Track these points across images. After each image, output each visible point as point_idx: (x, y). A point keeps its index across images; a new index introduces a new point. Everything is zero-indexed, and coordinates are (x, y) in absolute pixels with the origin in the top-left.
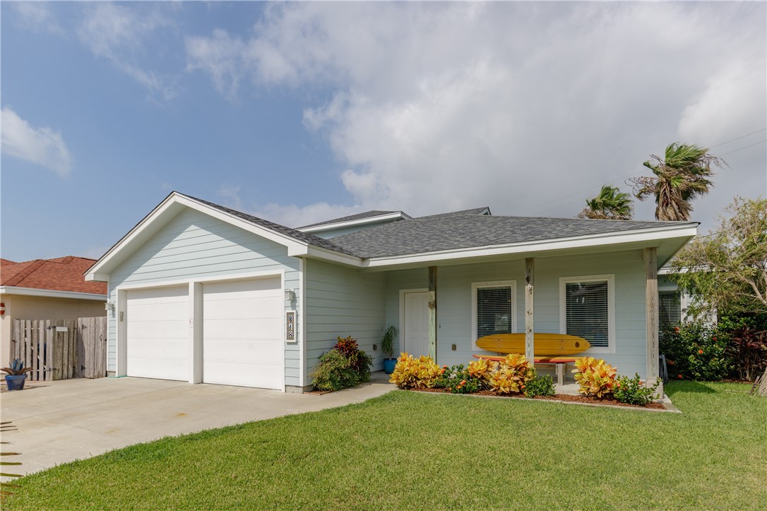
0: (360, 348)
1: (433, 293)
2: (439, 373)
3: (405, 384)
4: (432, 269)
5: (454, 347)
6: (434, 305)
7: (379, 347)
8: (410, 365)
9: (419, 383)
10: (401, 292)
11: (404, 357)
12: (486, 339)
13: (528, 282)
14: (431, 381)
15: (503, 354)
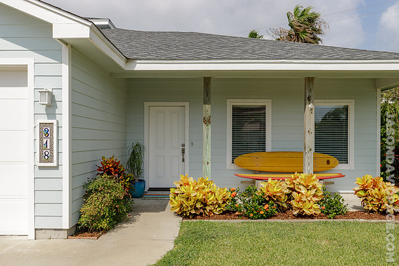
1: (209, 107)
2: (227, 198)
4: (207, 80)
6: (209, 121)
10: (146, 104)
12: (244, 157)
13: (309, 101)
14: (219, 207)
15: (260, 172)
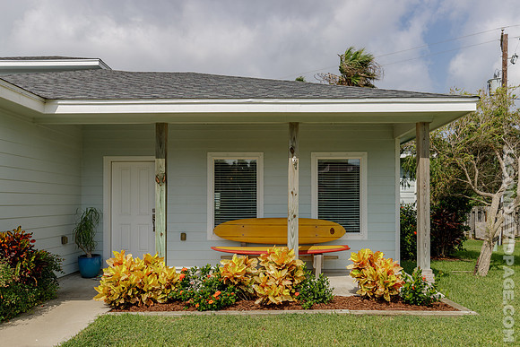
0: (38, 247)
1: (162, 161)
2: (174, 281)
3: (122, 301)
4: (161, 127)
5: (184, 237)
6: (163, 180)
7: (71, 240)
8: (130, 271)
9: (145, 297)
10: (107, 160)
11: (118, 259)
12: (227, 226)
13: (293, 153)
14: (163, 293)
15: (247, 244)
